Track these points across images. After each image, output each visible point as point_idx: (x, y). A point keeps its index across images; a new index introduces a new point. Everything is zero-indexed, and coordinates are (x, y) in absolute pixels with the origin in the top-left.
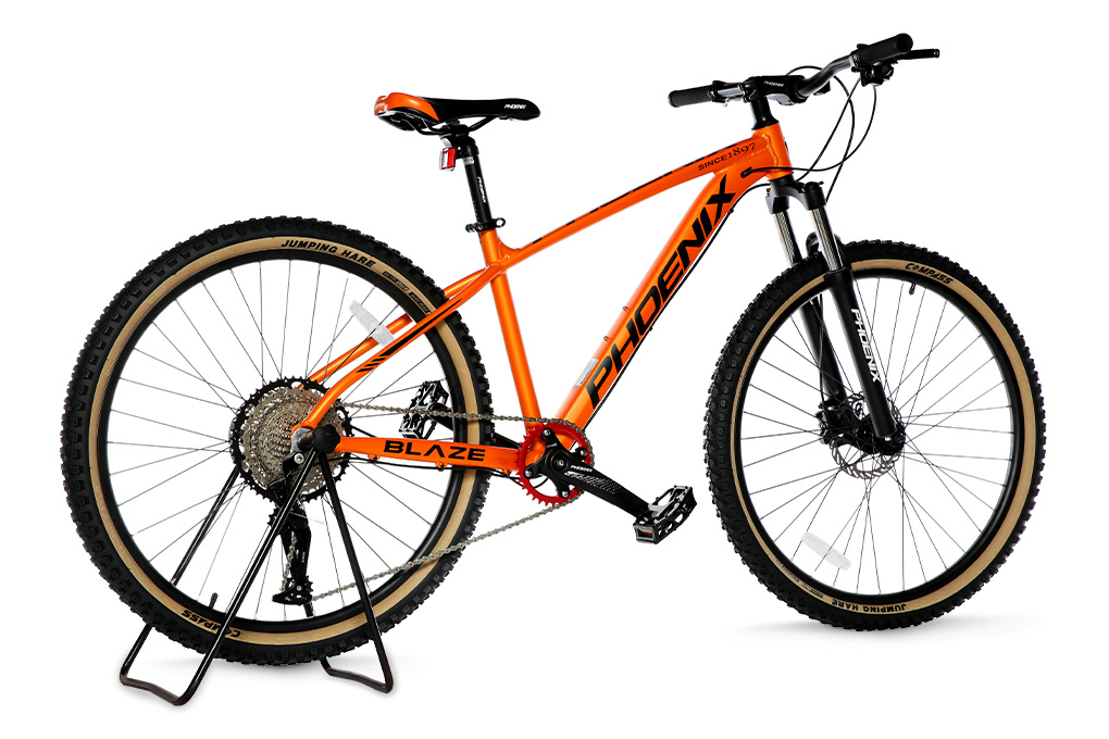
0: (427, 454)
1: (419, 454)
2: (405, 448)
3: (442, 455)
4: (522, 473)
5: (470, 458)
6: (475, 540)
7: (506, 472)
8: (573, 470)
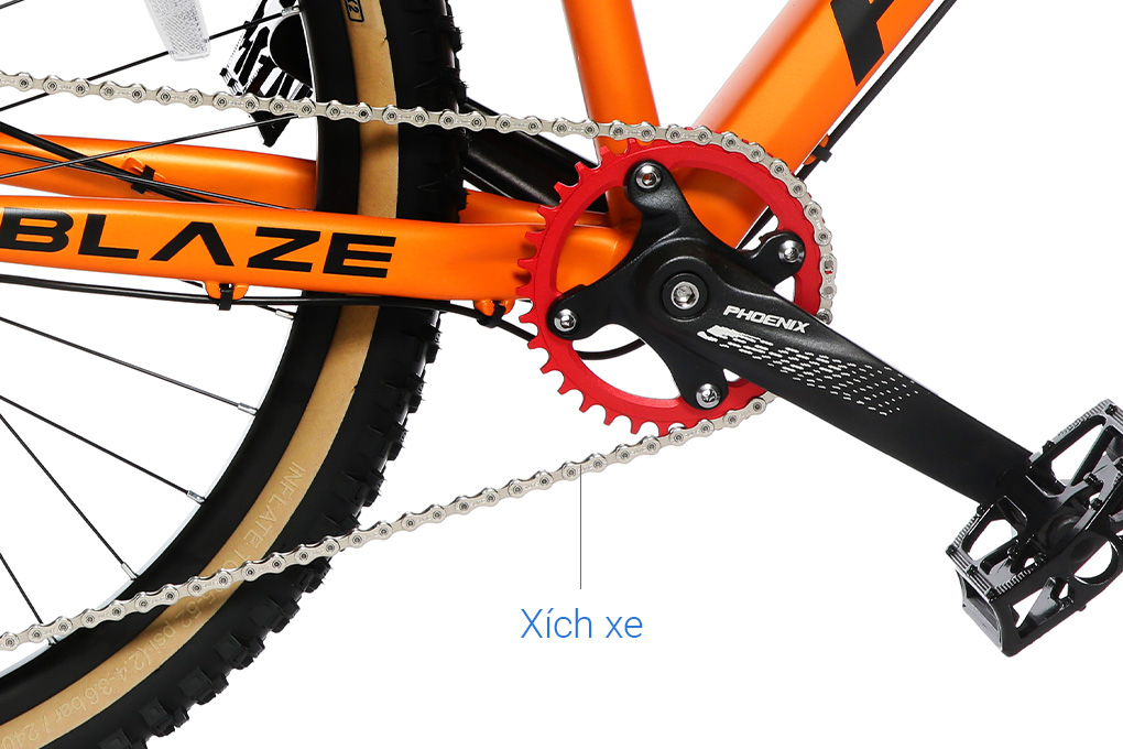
0: (166, 253)
1: (132, 254)
2: (75, 235)
3: (221, 256)
4: (545, 315)
5: (334, 265)
6: (382, 530)
7: (488, 309)
8: (731, 322)
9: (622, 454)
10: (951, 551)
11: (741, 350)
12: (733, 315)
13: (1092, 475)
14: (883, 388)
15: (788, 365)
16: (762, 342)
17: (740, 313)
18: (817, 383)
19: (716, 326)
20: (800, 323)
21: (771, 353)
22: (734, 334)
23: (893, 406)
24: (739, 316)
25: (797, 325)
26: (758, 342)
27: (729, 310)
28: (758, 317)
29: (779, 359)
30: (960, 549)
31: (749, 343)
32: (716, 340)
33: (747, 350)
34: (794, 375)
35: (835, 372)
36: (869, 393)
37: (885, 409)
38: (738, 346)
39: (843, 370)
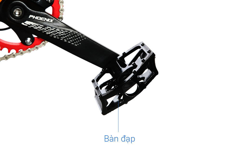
8: (31, 20)
9: (6, 58)
10: (93, 81)
11: (34, 28)
12: (31, 18)
13: (134, 63)
14: (76, 38)
15: (48, 32)
16: (40, 25)
17: (33, 17)
18: (57, 37)
19: (27, 21)
20: (51, 19)
21: (43, 29)
22: (32, 23)
23: (79, 43)
24: (33, 18)
25: (50, 20)
26: (39, 26)
27: (31, 16)
28: (39, 18)
29: (45, 30)
30: (95, 81)
31: (37, 26)
32: (27, 25)
33: (36, 28)
34: (50, 35)
35: (62, 33)
36: (71, 39)
37: (76, 44)
38: (34, 27)
39: (64, 33)
